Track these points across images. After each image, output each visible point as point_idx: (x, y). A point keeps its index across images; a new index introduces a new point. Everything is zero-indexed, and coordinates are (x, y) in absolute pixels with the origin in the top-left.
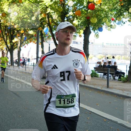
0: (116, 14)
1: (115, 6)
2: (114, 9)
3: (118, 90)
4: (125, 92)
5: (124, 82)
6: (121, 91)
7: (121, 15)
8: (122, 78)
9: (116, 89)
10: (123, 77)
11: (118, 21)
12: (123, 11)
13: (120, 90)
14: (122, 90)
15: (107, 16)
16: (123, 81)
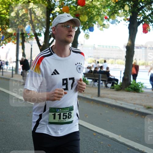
0: (109, 12)
1: (109, 2)
2: (108, 6)
3: (111, 100)
4: (118, 101)
5: (118, 90)
6: (114, 101)
7: (116, 13)
8: (115, 85)
9: (108, 98)
10: (117, 84)
11: (112, 19)
12: (118, 8)
13: (112, 99)
14: (115, 99)
15: (99, 14)
16: (116, 89)
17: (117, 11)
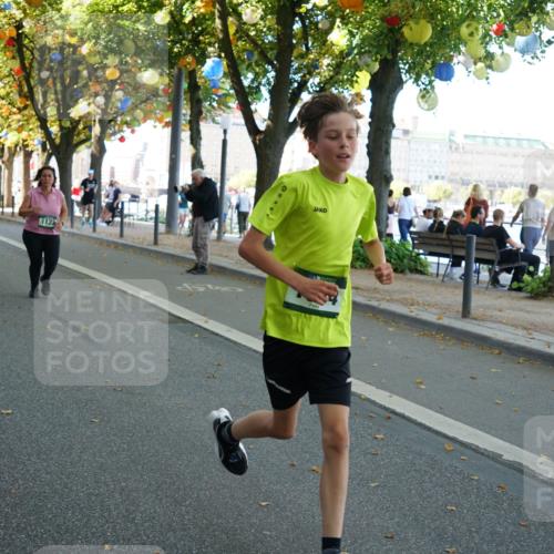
3: (511, 329)
4: (535, 335)
5: (536, 296)
11: (523, 35)
14: (525, 328)
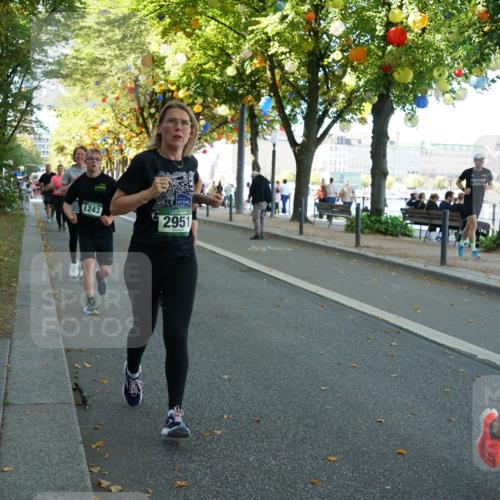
0: (468, 57)
1: (466, 34)
2: (464, 42)
3: (474, 272)
4: (492, 276)
5: (488, 250)
6: (480, 274)
7: (484, 60)
8: (481, 237)
9: (467, 268)
10: (485, 235)
11: (477, 76)
12: (489, 47)
13: (477, 270)
14: (484, 272)
15: (439, 62)
16: (485, 247)
17: (488, 54)
